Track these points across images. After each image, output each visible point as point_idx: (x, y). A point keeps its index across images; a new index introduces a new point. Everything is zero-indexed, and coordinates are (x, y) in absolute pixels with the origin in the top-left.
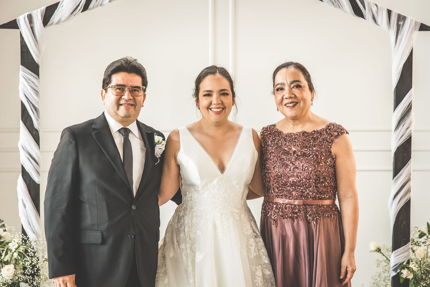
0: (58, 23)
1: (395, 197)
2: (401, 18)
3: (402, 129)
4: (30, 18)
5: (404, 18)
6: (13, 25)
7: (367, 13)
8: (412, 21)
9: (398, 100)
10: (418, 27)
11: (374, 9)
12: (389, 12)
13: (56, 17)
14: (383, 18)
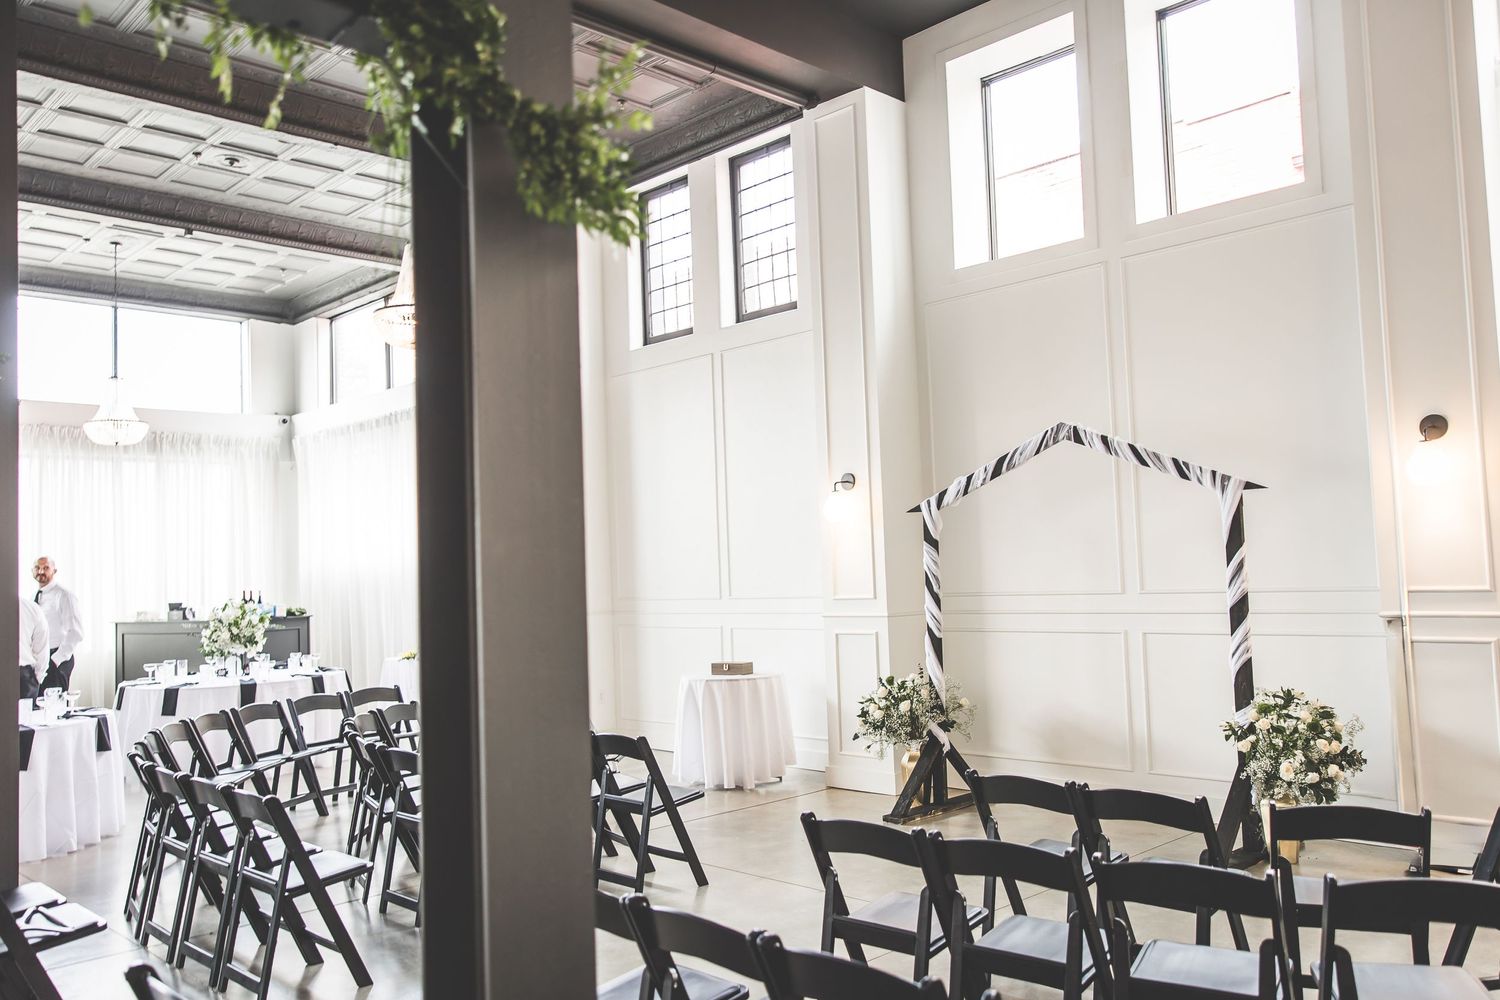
0: (948, 505)
1: (1233, 654)
2: (1225, 478)
3: (1234, 588)
4: (929, 502)
5: (1229, 478)
6: (918, 509)
7: (1191, 475)
8: (1236, 480)
9: (1229, 559)
10: (1242, 486)
11: (1198, 472)
12: (1214, 473)
13: (947, 499)
14: (1207, 478)
